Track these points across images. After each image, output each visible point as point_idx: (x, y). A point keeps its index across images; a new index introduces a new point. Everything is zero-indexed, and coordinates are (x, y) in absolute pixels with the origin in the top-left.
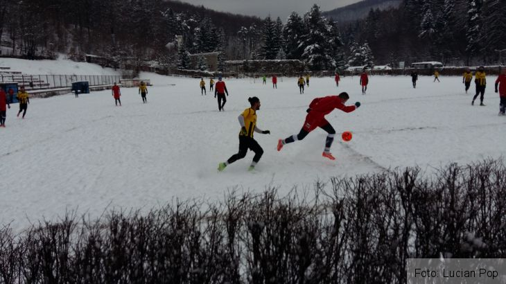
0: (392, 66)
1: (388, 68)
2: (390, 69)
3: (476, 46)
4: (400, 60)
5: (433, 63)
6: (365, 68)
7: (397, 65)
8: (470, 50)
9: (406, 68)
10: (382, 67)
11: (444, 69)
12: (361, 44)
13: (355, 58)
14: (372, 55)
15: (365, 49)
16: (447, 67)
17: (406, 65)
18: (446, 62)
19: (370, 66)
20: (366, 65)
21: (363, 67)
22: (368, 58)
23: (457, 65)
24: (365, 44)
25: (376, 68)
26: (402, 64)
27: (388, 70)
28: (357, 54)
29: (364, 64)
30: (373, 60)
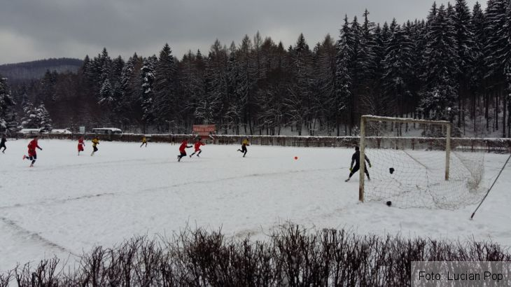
0: (71, 130)
1: (68, 132)
2: (70, 133)
3: (150, 116)
4: (81, 125)
5: (113, 129)
6: (41, 131)
7: (78, 130)
8: (145, 119)
9: (87, 133)
10: (61, 131)
11: (123, 135)
12: (37, 105)
13: (29, 120)
14: (49, 117)
15: (41, 111)
16: (126, 134)
17: (86, 130)
18: (126, 129)
19: (47, 129)
20: (43, 128)
21: (39, 130)
22: (45, 120)
23: (135, 132)
24: (41, 106)
25: (54, 131)
26: (82, 129)
27: (68, 135)
28: (32, 115)
29: (40, 126)
30: (52, 123)
